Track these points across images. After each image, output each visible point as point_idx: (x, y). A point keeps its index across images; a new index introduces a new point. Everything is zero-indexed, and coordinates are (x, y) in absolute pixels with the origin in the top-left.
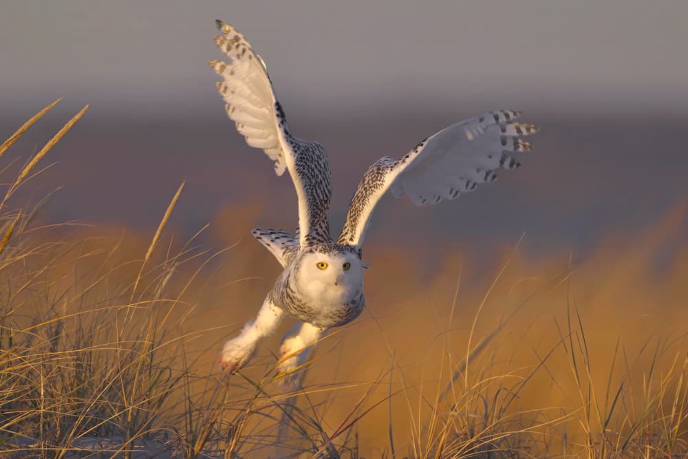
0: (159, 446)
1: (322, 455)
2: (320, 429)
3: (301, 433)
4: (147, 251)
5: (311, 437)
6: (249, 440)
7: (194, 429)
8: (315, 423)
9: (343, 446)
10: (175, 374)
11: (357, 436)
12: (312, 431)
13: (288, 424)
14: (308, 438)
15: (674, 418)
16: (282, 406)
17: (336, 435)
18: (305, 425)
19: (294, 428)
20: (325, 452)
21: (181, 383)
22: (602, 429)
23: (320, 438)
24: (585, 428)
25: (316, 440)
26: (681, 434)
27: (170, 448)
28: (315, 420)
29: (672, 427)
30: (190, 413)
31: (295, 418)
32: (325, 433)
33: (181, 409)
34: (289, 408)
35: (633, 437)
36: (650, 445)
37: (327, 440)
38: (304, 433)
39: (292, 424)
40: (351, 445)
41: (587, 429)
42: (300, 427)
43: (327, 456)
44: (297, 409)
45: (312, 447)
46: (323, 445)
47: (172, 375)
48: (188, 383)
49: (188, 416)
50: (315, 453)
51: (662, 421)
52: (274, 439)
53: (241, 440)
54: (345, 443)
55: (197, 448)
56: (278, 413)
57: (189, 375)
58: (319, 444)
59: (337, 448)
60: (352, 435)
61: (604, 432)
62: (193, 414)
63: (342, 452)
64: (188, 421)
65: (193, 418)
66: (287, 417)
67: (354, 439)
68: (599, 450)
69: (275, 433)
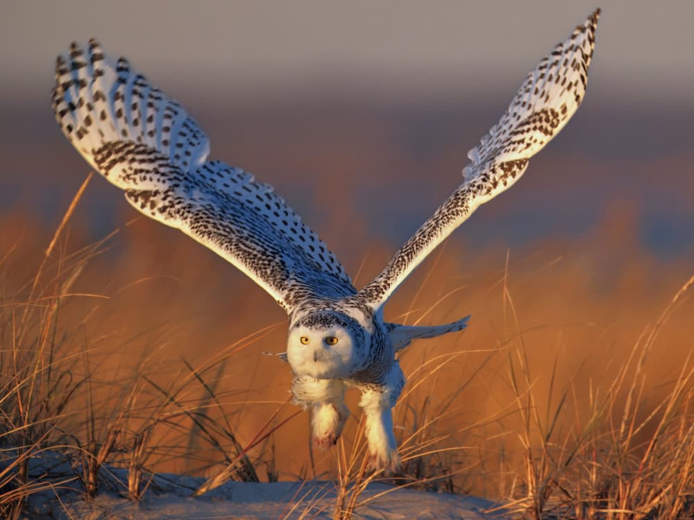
0: (57, 457)
1: (236, 467)
2: (234, 440)
3: (214, 445)
4: (48, 247)
5: (224, 449)
6: (156, 451)
7: (96, 438)
8: (229, 435)
9: (258, 459)
10: (77, 379)
11: (273, 448)
12: (224, 442)
13: (198, 435)
14: (221, 450)
15: (624, 433)
16: (194, 416)
17: (251, 446)
18: (217, 437)
19: (206, 439)
20: (239, 465)
21: (83, 388)
22: (543, 444)
23: (234, 450)
24: (524, 442)
25: (229, 452)
26: (632, 450)
27: (69, 458)
28: (228, 430)
29: (622, 442)
30: (93, 421)
31: (206, 428)
32: (239, 445)
33: (83, 417)
34: (200, 418)
35: (579, 451)
36: (597, 461)
37: (240, 451)
38: (216, 444)
39: (203, 434)
40: (267, 458)
41: (526, 443)
42: (211, 438)
43: (240, 469)
44: (208, 418)
45: (224, 458)
46: (237, 457)
47: (73, 381)
48: (91, 389)
49: (90, 424)
50: (227, 465)
51: (611, 435)
52: (184, 451)
53: (148, 450)
54: (262, 455)
55: (100, 458)
56: (188, 423)
57: (92, 380)
58: (232, 456)
59: (252, 460)
60: (269, 448)
61: (546, 446)
62: (96, 422)
63: (257, 465)
64: (90, 429)
65: (96, 427)
66: (198, 427)
67: (271, 451)
68: (539, 467)
69: (185, 444)
